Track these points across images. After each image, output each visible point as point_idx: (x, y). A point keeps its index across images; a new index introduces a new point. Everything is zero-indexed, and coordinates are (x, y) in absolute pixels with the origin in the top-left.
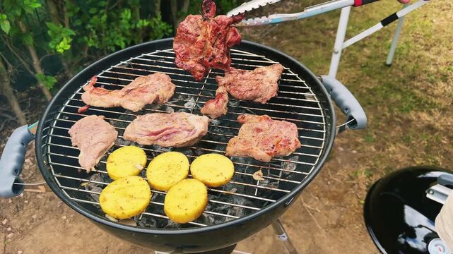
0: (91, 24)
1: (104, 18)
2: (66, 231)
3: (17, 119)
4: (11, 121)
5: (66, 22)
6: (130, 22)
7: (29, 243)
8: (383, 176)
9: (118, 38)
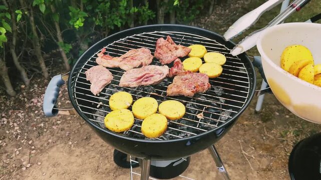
0: (98, 9)
1: (108, 5)
2: (71, 152)
3: (42, 72)
4: (38, 73)
5: (82, 6)
6: (126, 9)
7: (46, 158)
8: (307, 137)
9: (117, 20)
